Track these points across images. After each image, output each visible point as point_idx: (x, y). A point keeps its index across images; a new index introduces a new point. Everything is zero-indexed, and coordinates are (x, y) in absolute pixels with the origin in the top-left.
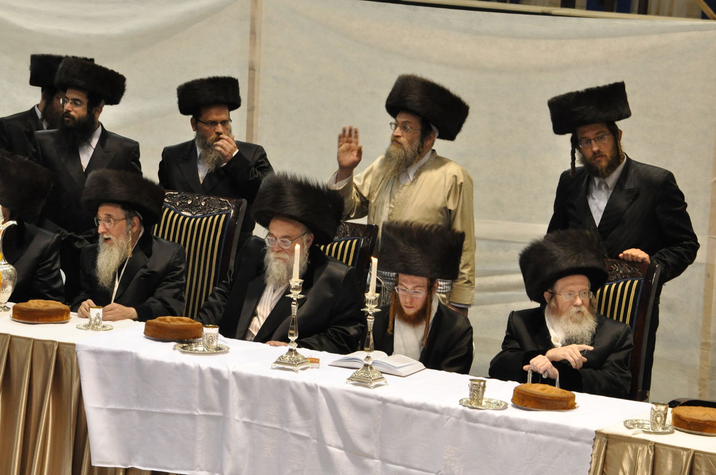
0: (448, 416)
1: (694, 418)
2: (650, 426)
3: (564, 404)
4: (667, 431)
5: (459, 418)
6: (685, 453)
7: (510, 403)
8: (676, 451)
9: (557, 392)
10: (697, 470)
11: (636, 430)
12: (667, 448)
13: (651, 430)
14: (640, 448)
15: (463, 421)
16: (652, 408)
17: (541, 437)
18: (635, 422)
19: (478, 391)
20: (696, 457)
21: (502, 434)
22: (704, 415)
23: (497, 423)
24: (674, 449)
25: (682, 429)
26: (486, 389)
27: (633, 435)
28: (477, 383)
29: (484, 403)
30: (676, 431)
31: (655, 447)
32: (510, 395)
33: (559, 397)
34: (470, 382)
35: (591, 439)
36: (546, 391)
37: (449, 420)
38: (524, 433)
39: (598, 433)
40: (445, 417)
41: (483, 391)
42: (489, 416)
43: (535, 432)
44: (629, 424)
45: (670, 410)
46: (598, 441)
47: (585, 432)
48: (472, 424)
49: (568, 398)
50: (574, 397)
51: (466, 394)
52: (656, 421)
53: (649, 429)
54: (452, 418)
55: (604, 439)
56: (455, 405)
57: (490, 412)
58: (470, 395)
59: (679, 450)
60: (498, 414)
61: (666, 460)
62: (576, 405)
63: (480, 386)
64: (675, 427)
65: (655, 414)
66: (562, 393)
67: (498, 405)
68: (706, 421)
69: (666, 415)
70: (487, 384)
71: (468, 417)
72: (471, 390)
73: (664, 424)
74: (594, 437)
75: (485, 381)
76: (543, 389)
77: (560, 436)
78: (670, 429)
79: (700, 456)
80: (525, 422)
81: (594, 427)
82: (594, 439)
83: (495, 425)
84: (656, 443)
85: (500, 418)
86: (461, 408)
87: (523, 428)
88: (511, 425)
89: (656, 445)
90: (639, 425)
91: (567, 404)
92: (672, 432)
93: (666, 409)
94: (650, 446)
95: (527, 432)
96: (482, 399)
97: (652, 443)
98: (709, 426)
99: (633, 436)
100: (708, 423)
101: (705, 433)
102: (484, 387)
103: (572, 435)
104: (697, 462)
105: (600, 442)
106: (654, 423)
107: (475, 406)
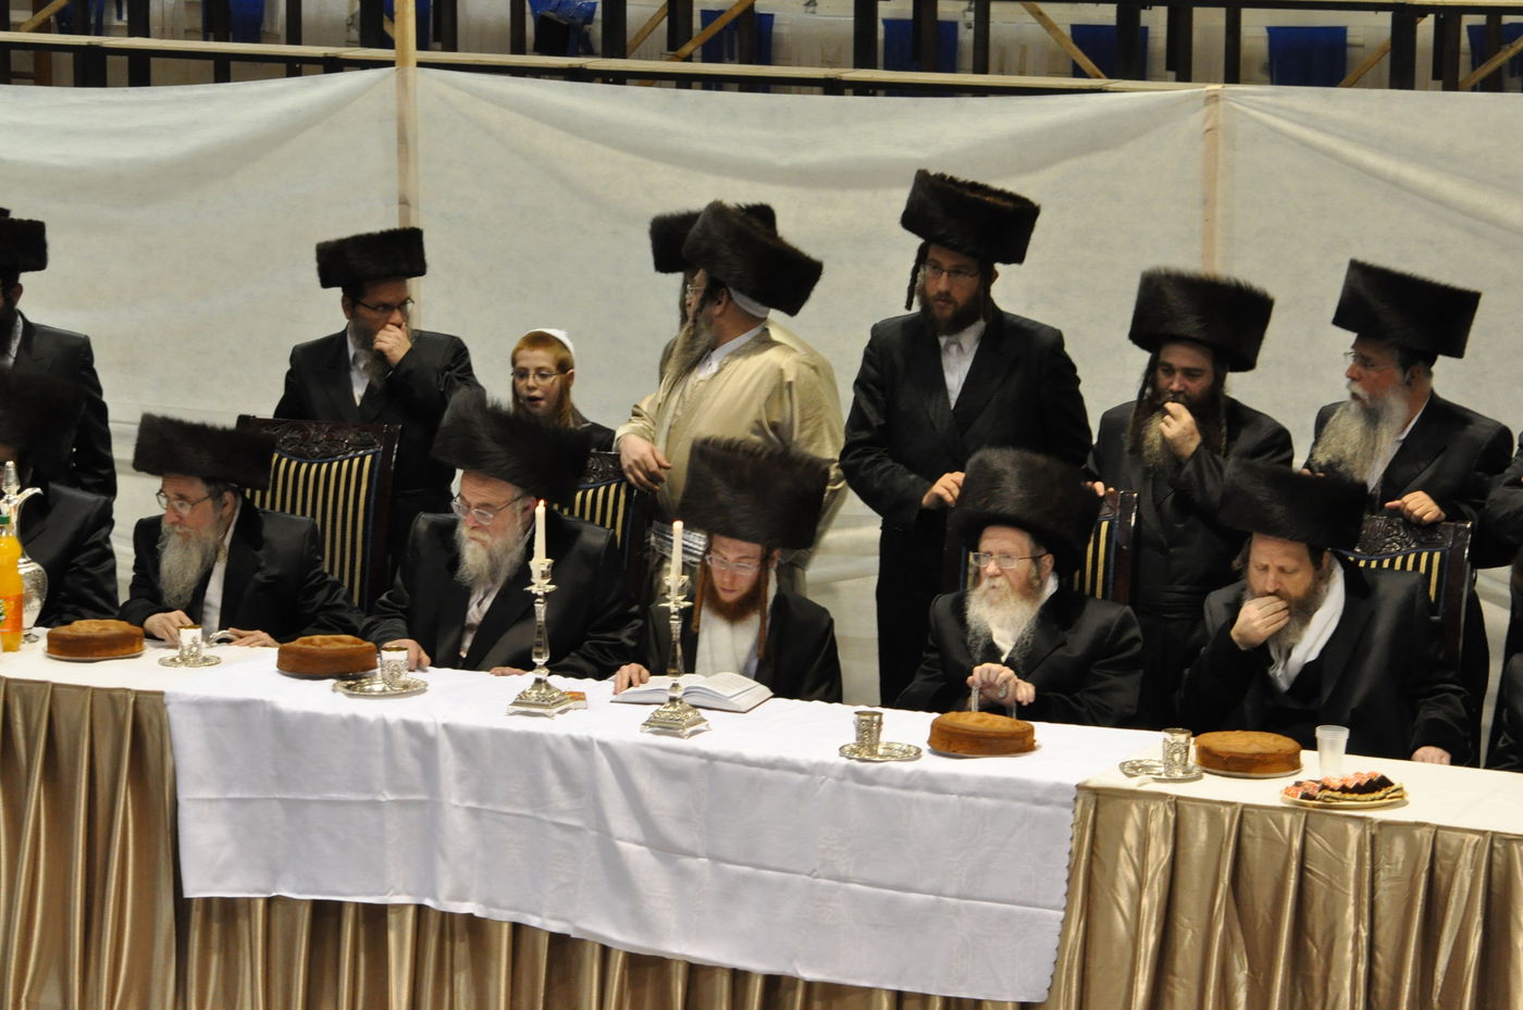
0: (824, 777)
1: (1233, 750)
2: (1162, 770)
3: (1019, 743)
4: (1190, 776)
5: (842, 779)
6: (1228, 809)
7: (925, 747)
8: (1213, 808)
9: (1004, 724)
10: (1249, 836)
11: (1143, 777)
12: (1197, 804)
13: (1164, 776)
14: (1152, 807)
15: (850, 784)
16: (1165, 740)
17: (984, 801)
18: (1137, 765)
19: (870, 732)
20: (1247, 816)
21: (918, 802)
22: (1249, 745)
23: (909, 783)
24: (1208, 805)
25: (1215, 771)
26: (883, 727)
27: (1140, 785)
28: (867, 718)
29: (881, 751)
30: (1205, 775)
31: (1177, 803)
32: (926, 733)
33: (1009, 733)
34: (856, 716)
35: (1070, 799)
36: (986, 723)
37: (825, 784)
38: (954, 796)
39: (1079, 787)
40: (819, 778)
41: (879, 731)
42: (892, 773)
43: (974, 794)
44: (1131, 769)
45: (1192, 739)
46: (1080, 802)
47: (1058, 788)
48: (863, 787)
49: (1024, 733)
50: (1031, 731)
51: (850, 738)
52: (1173, 760)
53: (1160, 774)
54: (830, 780)
55: (1091, 799)
56: (833, 757)
57: (893, 765)
58: (857, 739)
59: (1217, 806)
60: (908, 767)
61: (1197, 823)
62: (1036, 744)
63: (873, 721)
64: (1204, 768)
65: (1170, 750)
66: (1012, 724)
67: (905, 752)
68: (1253, 755)
69: (1187, 749)
70: (884, 719)
71: (858, 777)
72: (858, 729)
73: (1185, 765)
74: (1073, 796)
75: (881, 714)
76: (981, 721)
77: (1017, 798)
78: (1196, 771)
79: (1252, 813)
80: (956, 778)
81: (1073, 779)
82: (1076, 799)
83: (905, 787)
84: (1178, 798)
85: (912, 774)
86: (844, 761)
87: (953, 788)
88: (933, 784)
89: (1179, 801)
90: (1147, 769)
91: (1024, 742)
92: (1199, 777)
93: (1188, 738)
94: (1169, 803)
95: (960, 795)
96: (877, 743)
97: (1171, 797)
98: (1259, 761)
99: (1140, 789)
100: (1257, 757)
101: (1252, 775)
102: (880, 723)
103: (1038, 795)
104: (1248, 821)
105: (1084, 803)
106: (1169, 763)
107: (867, 757)
